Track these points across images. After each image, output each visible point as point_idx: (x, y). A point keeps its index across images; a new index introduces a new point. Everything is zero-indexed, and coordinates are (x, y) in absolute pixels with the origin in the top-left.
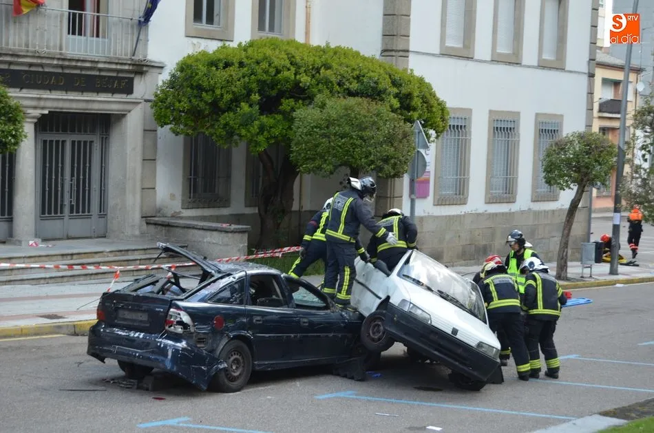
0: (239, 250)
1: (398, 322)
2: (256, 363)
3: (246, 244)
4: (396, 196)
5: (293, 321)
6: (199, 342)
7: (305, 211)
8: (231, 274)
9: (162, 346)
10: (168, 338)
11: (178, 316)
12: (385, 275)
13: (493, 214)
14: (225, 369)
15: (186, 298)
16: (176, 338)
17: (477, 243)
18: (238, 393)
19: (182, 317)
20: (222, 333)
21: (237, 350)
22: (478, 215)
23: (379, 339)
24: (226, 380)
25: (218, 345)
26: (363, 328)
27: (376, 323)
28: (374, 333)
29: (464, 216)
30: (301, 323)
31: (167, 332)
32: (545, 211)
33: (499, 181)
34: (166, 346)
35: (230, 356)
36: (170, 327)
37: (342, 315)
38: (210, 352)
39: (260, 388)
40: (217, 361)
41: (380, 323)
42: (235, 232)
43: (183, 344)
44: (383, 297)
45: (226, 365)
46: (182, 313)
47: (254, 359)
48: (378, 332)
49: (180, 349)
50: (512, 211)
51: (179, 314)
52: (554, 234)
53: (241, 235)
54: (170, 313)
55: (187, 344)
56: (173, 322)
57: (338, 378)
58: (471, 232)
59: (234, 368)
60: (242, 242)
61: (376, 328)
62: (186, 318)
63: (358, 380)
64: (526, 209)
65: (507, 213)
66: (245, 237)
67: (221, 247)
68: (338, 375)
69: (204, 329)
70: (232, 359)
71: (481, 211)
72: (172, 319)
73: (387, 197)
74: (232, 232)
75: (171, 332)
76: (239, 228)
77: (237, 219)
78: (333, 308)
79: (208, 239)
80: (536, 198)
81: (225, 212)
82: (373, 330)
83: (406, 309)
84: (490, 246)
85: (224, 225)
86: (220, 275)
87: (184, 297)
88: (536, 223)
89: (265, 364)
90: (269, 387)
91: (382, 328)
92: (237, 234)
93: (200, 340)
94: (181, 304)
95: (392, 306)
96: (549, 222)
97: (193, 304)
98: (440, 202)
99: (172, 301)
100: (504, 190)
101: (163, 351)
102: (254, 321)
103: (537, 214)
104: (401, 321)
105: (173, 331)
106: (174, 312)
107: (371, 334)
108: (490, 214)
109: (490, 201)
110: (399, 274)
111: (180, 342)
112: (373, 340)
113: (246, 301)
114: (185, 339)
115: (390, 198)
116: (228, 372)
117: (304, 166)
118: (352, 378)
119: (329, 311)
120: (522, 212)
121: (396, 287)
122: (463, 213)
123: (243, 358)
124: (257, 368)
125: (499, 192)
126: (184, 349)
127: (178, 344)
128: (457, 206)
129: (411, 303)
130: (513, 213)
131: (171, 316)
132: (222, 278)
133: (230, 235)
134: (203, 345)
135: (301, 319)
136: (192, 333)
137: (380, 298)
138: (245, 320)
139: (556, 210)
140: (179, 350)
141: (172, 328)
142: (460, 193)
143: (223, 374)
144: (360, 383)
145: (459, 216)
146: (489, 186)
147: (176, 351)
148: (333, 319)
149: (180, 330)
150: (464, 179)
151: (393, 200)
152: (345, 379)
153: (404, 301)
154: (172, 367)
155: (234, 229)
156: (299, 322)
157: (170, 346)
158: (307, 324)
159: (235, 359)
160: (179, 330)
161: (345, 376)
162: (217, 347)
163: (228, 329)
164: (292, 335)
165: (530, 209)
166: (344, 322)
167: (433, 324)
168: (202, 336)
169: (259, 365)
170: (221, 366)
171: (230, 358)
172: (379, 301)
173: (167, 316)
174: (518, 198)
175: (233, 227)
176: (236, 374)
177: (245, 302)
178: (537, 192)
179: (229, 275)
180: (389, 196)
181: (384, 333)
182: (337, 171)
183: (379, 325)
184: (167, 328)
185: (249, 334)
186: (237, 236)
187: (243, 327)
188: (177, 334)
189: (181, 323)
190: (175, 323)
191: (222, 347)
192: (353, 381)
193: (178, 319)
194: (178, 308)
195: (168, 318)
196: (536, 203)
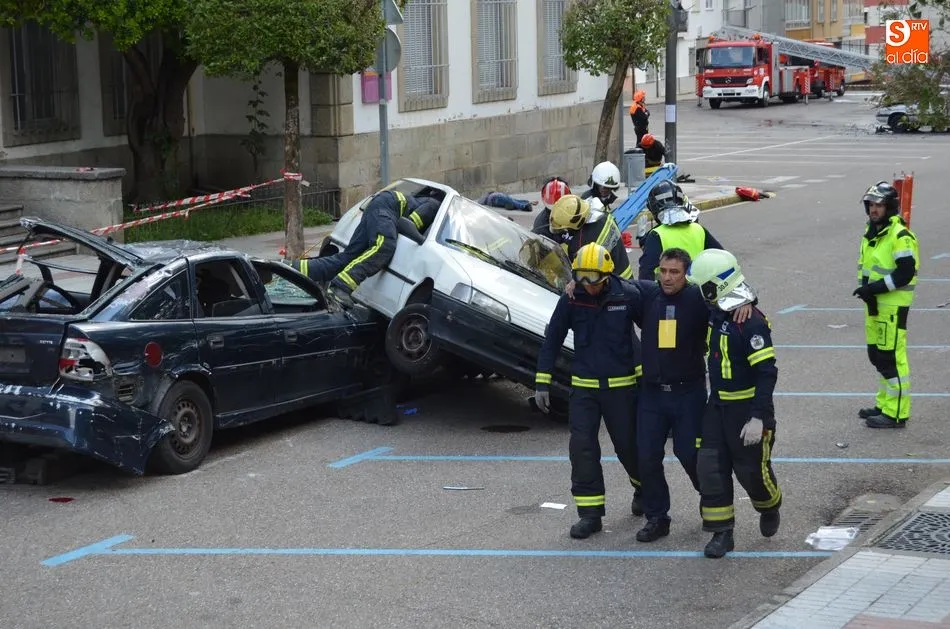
0: (110, 209)
1: (454, 322)
2: (219, 416)
3: (120, 198)
4: (343, 102)
5: (273, 336)
6: (122, 392)
7: (199, 136)
8: (163, 266)
9: (58, 406)
10: (66, 391)
11: (82, 350)
12: (416, 243)
13: (485, 120)
14: (171, 435)
15: (91, 317)
16: (84, 390)
17: (465, 167)
18: (194, 472)
19: (88, 351)
20: (160, 373)
21: (188, 399)
22: (463, 122)
23: (421, 353)
24: (173, 454)
25: (155, 394)
26: (389, 337)
27: (412, 325)
28: (409, 344)
29: (444, 126)
30: (286, 337)
31: (63, 380)
32: (558, 109)
33: (490, 68)
34: (65, 406)
35: (177, 410)
36: (68, 371)
37: (346, 316)
38: (142, 407)
39: (229, 458)
40: (154, 422)
41: (418, 326)
42: (101, 180)
43: (95, 401)
44: (418, 280)
45: (172, 428)
46: (89, 344)
47: (215, 410)
48: (418, 341)
49: (92, 409)
50: (512, 112)
51: (83, 347)
52: (571, 144)
53: (111, 183)
54: (66, 347)
55: (102, 398)
56: (73, 361)
57: (349, 422)
58: (456, 151)
59: (184, 429)
60: (113, 195)
61: (412, 334)
62: (96, 353)
63: (385, 425)
64: (531, 108)
65: (504, 117)
66: (118, 186)
67: (80, 206)
68: (349, 417)
69: (130, 368)
70: (181, 413)
71: (467, 116)
72: (71, 357)
73: (330, 105)
74: (95, 180)
75: (72, 380)
76: (106, 174)
77: (94, 157)
78: (331, 306)
79: (58, 194)
80: (545, 91)
81: (73, 147)
82: (407, 339)
83: (466, 299)
84: (485, 168)
85: (82, 170)
86: (144, 270)
87: (86, 316)
88: (547, 128)
89: (233, 417)
90: (243, 454)
91: (423, 335)
92: (104, 183)
93: (125, 389)
94: (85, 328)
95: (441, 296)
96: (564, 126)
97: (104, 325)
98: (408, 107)
99: (67, 324)
100: (498, 82)
101: (60, 416)
102: (212, 344)
103: (548, 115)
104: (461, 322)
105: (76, 378)
106: (72, 345)
107: (405, 346)
108: (480, 120)
109: (481, 98)
110: (438, 239)
111: (89, 396)
112: (409, 355)
113: (195, 311)
114: (98, 391)
115: (334, 105)
116: (175, 439)
117: (212, 64)
118: (375, 421)
119: (325, 312)
120: (527, 113)
121: (441, 264)
122: (442, 122)
123: (197, 410)
124: (222, 425)
125: (490, 84)
126: (98, 409)
127: (87, 401)
128: (433, 111)
129: (473, 288)
130: (514, 115)
131: (69, 351)
132: (147, 274)
133: (93, 185)
134: (128, 398)
135: (286, 331)
136: (110, 378)
137: (412, 283)
138: (195, 345)
139: (574, 107)
140: (89, 412)
141: (73, 372)
142: (435, 92)
143: (167, 445)
144: (390, 429)
145: (438, 127)
146: (477, 77)
147: (84, 414)
148: (333, 325)
149: (88, 375)
150: (441, 67)
151: (340, 109)
152: (361, 424)
153: (461, 286)
154: (79, 444)
155: (101, 174)
156: (282, 334)
157: (72, 405)
158: (294, 339)
159: (186, 415)
160: (86, 375)
161: (361, 419)
162: (154, 397)
163: (167, 363)
164: (273, 361)
165: (537, 108)
166: (350, 328)
167: (514, 321)
168: (128, 382)
169: (224, 420)
170: (164, 431)
171: (176, 413)
172: (409, 289)
173: (60, 354)
174: (520, 93)
175: (97, 171)
176: (188, 440)
177: (191, 311)
178: (546, 81)
179: (160, 267)
180: (331, 103)
181: (427, 342)
182: (265, 68)
183: (417, 330)
184: (63, 373)
185: (202, 368)
186: (105, 186)
187: (193, 356)
188: (82, 383)
189: (88, 362)
190: (77, 364)
191: (162, 396)
192: (378, 427)
193: (83, 356)
194: (80, 335)
195: (63, 357)
196: (544, 98)
